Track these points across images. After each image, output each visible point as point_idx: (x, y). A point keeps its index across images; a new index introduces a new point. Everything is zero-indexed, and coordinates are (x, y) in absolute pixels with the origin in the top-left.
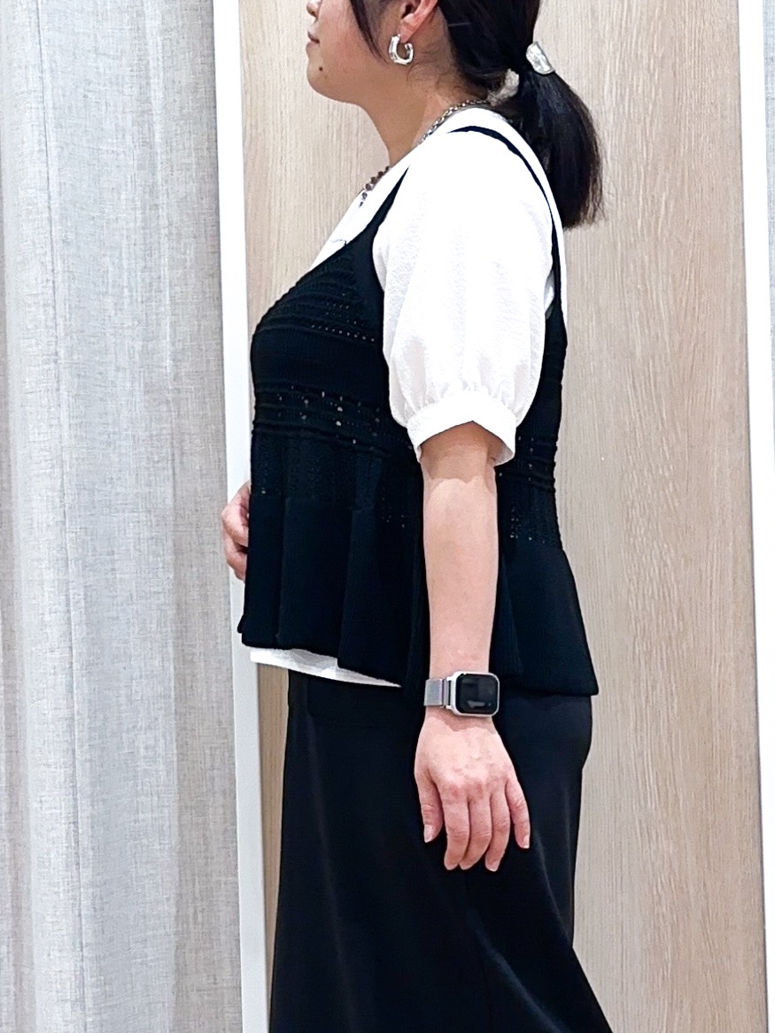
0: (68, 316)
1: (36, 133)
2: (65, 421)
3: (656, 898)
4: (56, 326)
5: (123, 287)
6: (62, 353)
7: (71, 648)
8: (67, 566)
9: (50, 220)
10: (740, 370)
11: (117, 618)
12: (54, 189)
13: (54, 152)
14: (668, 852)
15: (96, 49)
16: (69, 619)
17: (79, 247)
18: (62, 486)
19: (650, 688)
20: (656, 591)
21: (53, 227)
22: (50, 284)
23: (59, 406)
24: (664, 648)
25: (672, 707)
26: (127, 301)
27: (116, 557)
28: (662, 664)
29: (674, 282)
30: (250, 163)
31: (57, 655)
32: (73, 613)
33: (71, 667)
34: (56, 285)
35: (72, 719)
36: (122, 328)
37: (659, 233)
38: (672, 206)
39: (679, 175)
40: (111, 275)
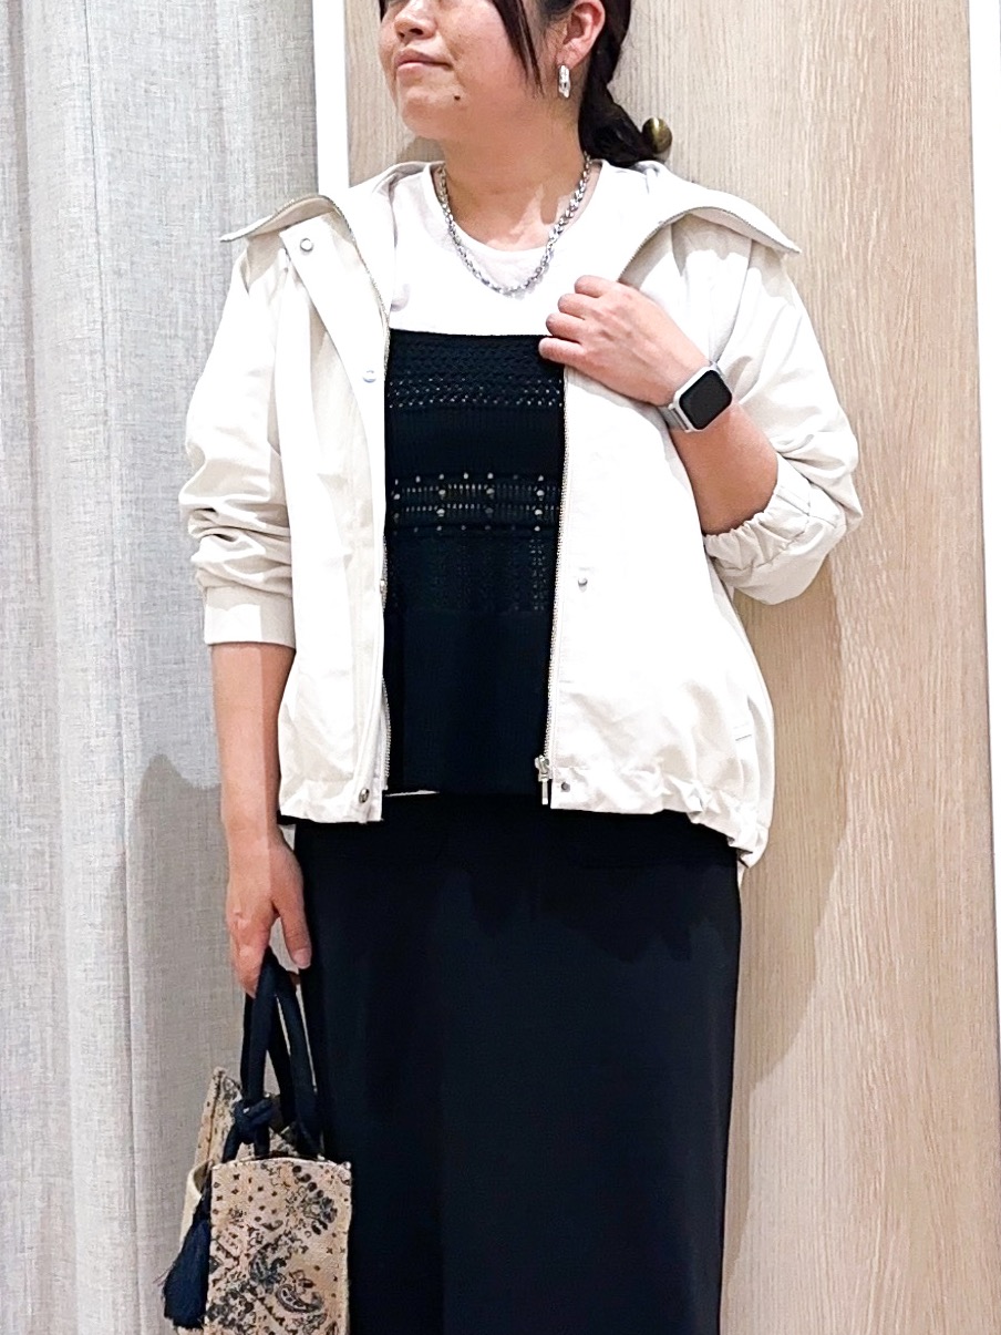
0: (120, 367)
1: (81, 138)
2: (117, 497)
3: (866, 1092)
4: (106, 377)
5: (197, 329)
6: (113, 411)
7: (122, 780)
8: (118, 677)
9: (98, 244)
10: (971, 431)
11: (188, 743)
12: (103, 207)
13: (103, 161)
14: (882, 1036)
15: (162, 32)
16: (120, 746)
17: (134, 280)
18: (113, 577)
19: (858, 829)
20: (865, 706)
21: (102, 256)
22: (98, 326)
23: (109, 477)
24: (876, 777)
25: (886, 855)
27: (187, 665)
29: (888, 321)
31: (105, 788)
32: (125, 736)
33: (122, 804)
34: (105, 327)
35: (123, 868)
37: (869, 257)
38: (884, 226)
39: (894, 188)
40: (180, 314)
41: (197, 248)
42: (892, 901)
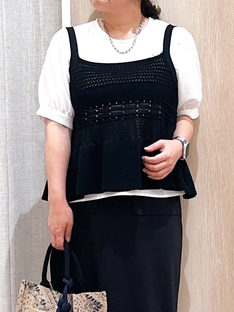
0: (9, 74)
2: (7, 110)
3: (215, 279)
4: (5, 76)
5: (28, 63)
6: (6, 86)
7: (8, 190)
8: (7, 161)
9: (3, 39)
11: (25, 179)
12: (4, 29)
13: (4, 16)
14: (219, 263)
16: (8, 180)
17: (13, 49)
18: (6, 133)
19: (212, 205)
20: (214, 170)
21: (4, 42)
22: (3, 62)
23: (5, 105)
24: (217, 190)
25: (220, 212)
26: (30, 68)
27: (25, 158)
28: (217, 196)
29: (221, 62)
30: (73, 20)
31: (3, 192)
32: (9, 177)
33: (8, 197)
34: (5, 62)
35: (8, 215)
36: (28, 77)
37: (216, 44)
38: (220, 35)
39: (223, 24)
40: (24, 59)
41: (29, 40)
42: (222, 225)
